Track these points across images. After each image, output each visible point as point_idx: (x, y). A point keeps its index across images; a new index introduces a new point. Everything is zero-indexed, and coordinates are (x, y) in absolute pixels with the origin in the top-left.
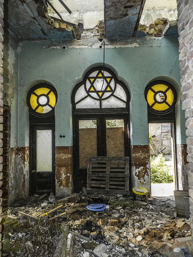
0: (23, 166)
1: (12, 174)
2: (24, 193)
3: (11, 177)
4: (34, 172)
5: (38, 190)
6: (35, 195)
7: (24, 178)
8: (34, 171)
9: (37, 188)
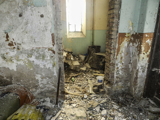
0: (137, 58)
1: (120, 65)
2: (135, 90)
3: (118, 68)
4: (155, 71)
5: (156, 96)
6: (150, 100)
7: (137, 74)
8: (156, 69)
9: (156, 94)
